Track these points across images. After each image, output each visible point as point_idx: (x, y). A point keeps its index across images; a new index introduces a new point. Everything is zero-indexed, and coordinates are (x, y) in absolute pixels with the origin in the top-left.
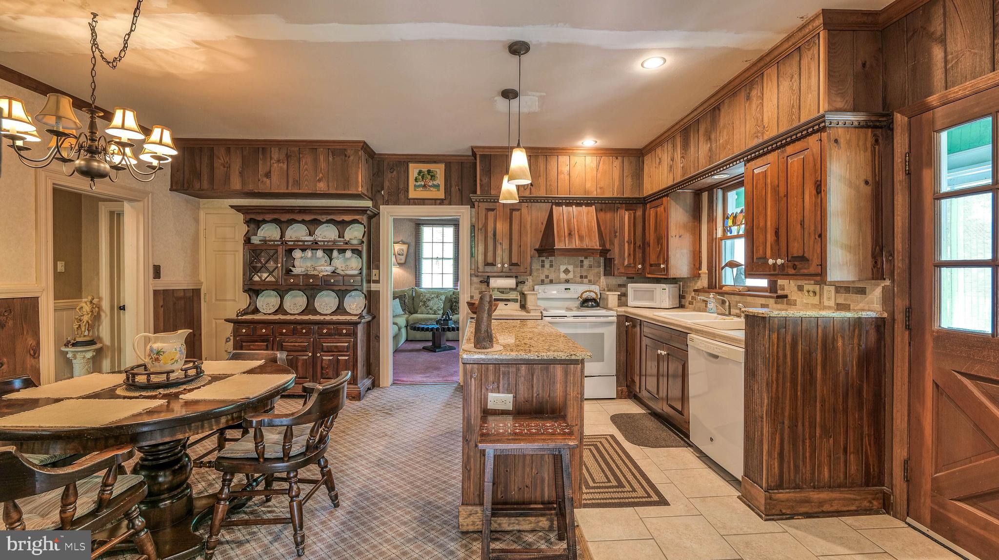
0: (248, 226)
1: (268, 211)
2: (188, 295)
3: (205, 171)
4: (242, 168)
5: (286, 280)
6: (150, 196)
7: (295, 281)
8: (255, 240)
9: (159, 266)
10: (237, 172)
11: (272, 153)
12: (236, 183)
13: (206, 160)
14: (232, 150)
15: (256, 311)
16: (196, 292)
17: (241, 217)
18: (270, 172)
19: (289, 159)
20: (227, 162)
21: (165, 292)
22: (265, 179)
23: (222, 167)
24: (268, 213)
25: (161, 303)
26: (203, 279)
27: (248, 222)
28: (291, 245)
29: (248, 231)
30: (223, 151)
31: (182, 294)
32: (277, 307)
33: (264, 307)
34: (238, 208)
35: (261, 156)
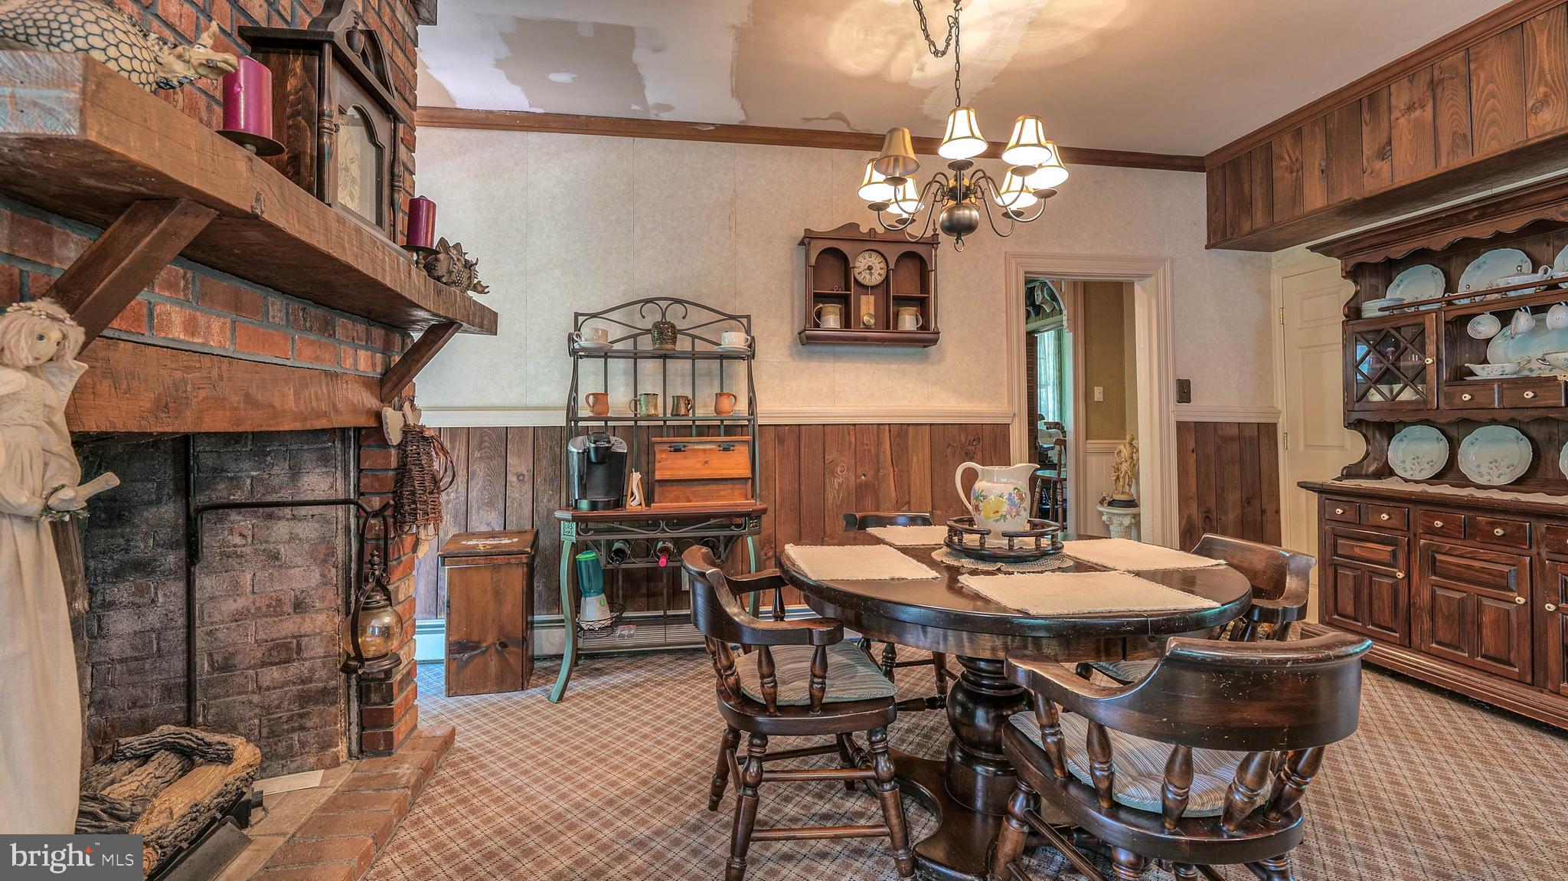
0: (1356, 282)
1: (1396, 236)
2: (1247, 433)
3: (1258, 192)
4: (1328, 159)
5: (1449, 397)
6: (1168, 264)
7: (1477, 399)
8: (1372, 309)
9: (1188, 382)
10: (1317, 172)
11: (1393, 98)
12: (1315, 198)
13: (1259, 173)
14: (1305, 131)
15: (1386, 472)
16: (1268, 431)
17: (1336, 264)
18: (1389, 143)
19: (1439, 91)
20: (1297, 160)
21: (1198, 425)
22: (1378, 164)
23: (1287, 175)
24: (1396, 241)
25: (1192, 445)
26: (1280, 404)
27: (1354, 273)
28: (1464, 307)
29: (1357, 293)
30: (1288, 141)
31: (1235, 431)
32: (1439, 466)
33: (1408, 465)
34: (1326, 249)
35: (1366, 116)
